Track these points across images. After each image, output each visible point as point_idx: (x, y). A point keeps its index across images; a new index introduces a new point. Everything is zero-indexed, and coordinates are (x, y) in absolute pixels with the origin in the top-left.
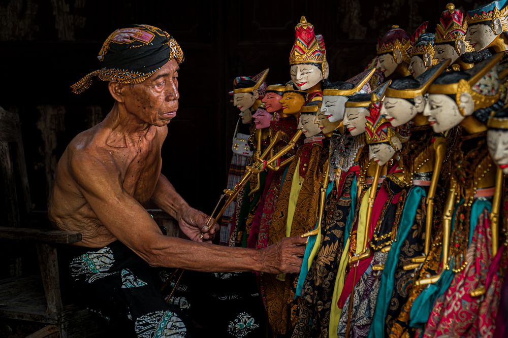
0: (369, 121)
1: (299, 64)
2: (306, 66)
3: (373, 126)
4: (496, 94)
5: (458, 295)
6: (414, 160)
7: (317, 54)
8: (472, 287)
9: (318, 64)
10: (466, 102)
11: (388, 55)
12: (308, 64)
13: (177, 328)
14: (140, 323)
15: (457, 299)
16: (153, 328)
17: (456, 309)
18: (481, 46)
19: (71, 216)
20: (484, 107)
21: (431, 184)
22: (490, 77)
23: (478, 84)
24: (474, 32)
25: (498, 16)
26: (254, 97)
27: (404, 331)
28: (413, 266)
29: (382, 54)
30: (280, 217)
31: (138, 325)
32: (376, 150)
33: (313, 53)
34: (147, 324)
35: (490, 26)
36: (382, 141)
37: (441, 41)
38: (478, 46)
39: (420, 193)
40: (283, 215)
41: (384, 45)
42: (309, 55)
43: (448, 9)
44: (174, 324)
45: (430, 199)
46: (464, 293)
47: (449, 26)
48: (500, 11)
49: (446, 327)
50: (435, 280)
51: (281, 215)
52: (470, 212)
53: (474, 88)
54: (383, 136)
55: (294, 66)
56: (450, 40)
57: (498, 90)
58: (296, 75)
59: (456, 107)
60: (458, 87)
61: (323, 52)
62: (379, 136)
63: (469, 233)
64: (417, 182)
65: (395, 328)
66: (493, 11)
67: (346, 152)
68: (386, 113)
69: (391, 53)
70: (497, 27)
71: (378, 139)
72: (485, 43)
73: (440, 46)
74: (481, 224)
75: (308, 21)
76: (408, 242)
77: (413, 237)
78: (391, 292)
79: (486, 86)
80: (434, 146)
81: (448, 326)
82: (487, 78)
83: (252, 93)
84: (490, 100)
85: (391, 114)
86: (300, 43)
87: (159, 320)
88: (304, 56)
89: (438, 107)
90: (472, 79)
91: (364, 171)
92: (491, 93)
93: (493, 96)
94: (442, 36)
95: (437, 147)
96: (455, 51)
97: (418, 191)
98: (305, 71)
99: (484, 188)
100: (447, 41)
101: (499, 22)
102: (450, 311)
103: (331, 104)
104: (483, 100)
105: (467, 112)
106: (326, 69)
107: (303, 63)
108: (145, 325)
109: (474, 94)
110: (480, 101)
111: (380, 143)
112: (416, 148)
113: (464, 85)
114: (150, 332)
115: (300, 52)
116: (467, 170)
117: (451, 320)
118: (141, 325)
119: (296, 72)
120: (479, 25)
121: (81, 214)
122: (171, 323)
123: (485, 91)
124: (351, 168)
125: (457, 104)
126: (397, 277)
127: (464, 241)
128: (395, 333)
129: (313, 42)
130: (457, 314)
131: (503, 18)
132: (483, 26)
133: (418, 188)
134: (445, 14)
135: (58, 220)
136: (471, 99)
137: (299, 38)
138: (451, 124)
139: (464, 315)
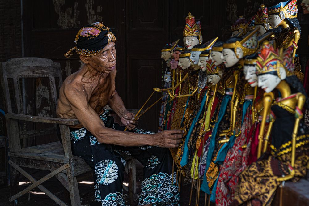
0: (208, 63)
1: (187, 36)
2: (190, 37)
3: (210, 66)
4: (256, 48)
5: (237, 148)
6: (225, 82)
7: (196, 31)
8: (243, 144)
9: (197, 36)
10: (239, 52)
11: (237, 31)
12: (191, 36)
13: (115, 169)
14: (97, 167)
15: (236, 149)
16: (103, 169)
17: (236, 155)
18: (275, 26)
19: (66, 114)
20: (249, 55)
21: (233, 93)
22: (252, 39)
23: (245, 43)
24: (271, 19)
25: (283, 10)
26: (171, 53)
27: (216, 166)
28: (224, 134)
29: (234, 31)
30: (179, 112)
31: (96, 168)
32: (211, 77)
33: (194, 31)
34: (101, 168)
35: (278, 15)
36: (214, 73)
37: (257, 23)
38: (273, 25)
39: (229, 98)
40: (180, 111)
41: (235, 26)
42: (192, 32)
43: (261, 7)
44: (113, 167)
45: (233, 101)
46: (239, 146)
47: (261, 16)
48: (283, 7)
49: (231, 164)
50: (228, 140)
51: (179, 111)
52: (243, 107)
53: (243, 45)
54: (214, 70)
55: (185, 37)
56: (262, 23)
57: (256, 46)
58: (185, 42)
59: (235, 55)
60: (236, 44)
61: (199, 30)
62: (212, 70)
63: (242, 117)
64: (228, 93)
65: (212, 164)
66: (280, 8)
67: (202, 79)
68: (212, 59)
69: (238, 30)
70: (282, 16)
71: (212, 72)
72: (276, 24)
73: (257, 26)
74: (248, 113)
75: (192, 15)
76: (223, 123)
77: (226, 120)
78: (214, 147)
79: (250, 44)
80: (234, 75)
81: (232, 163)
82: (250, 40)
83: (170, 51)
84: (253, 51)
85: (214, 59)
86: (188, 26)
87: (106, 166)
88: (189, 33)
89: (226, 55)
90: (242, 41)
91: (209, 89)
92: (252, 48)
93: (253, 49)
94: (258, 21)
95: (235, 75)
96: (264, 28)
97: (228, 97)
98: (190, 40)
99: (250, 95)
100: (260, 23)
101: (283, 13)
102: (233, 155)
103: (195, 55)
104: (248, 51)
105: (240, 57)
106: (201, 38)
107: (189, 36)
108: (99, 168)
109: (244, 48)
110: (247, 52)
111: (213, 74)
112: (226, 76)
113: (238, 44)
114: (102, 171)
115: (188, 30)
116: (241, 86)
117: (233, 160)
118: (97, 168)
119: (186, 40)
120: (273, 15)
121: (71, 114)
122: (112, 167)
123: (249, 47)
124: (205, 87)
125: (235, 53)
126: (217, 140)
127: (240, 121)
128: (211, 167)
129: (194, 25)
130: (236, 157)
131: (285, 11)
132: (275, 15)
133: (228, 96)
134: (259, 10)
135: (61, 115)
136: (241, 51)
137: (187, 23)
138: (233, 63)
139: (239, 157)
